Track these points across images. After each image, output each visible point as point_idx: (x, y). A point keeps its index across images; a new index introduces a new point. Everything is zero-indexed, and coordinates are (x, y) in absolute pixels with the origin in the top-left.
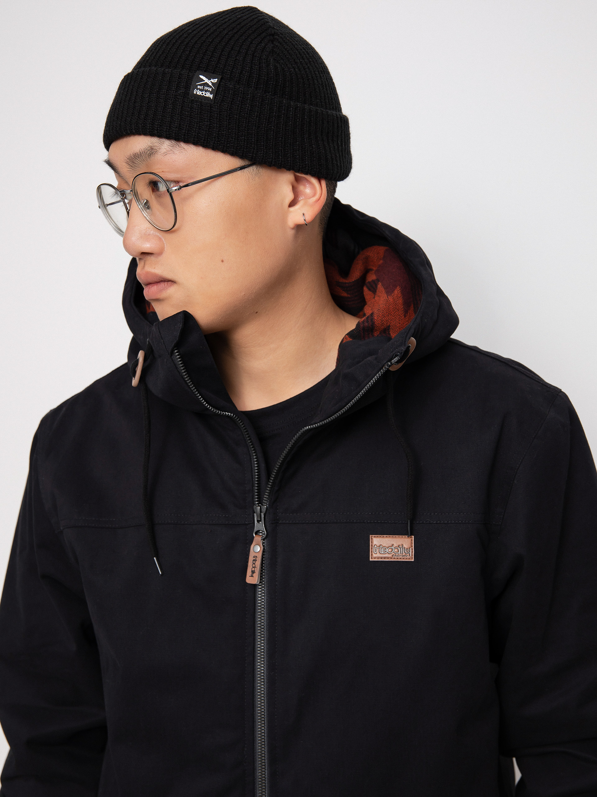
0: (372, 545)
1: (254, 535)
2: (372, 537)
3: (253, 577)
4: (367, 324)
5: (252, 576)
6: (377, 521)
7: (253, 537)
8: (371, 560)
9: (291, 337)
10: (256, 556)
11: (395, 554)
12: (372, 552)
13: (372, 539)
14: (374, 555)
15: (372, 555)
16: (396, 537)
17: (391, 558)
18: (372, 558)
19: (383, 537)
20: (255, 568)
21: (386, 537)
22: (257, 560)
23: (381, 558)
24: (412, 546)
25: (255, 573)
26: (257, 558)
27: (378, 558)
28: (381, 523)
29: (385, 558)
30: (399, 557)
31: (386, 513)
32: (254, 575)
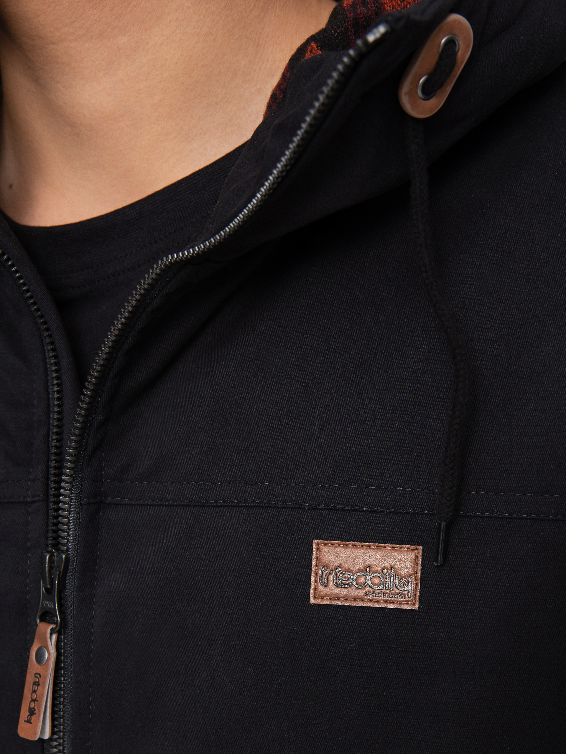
0: (316, 566)
1: (38, 621)
2: (318, 544)
3: (31, 723)
4: (363, 10)
5: (29, 721)
6: (334, 506)
7: (37, 625)
8: (312, 601)
9: (171, 22)
10: (39, 674)
11: (372, 590)
12: (316, 582)
13: (318, 549)
14: (322, 590)
15: (315, 589)
16: (377, 546)
17: (363, 600)
18: (315, 597)
19: (347, 545)
20: (36, 702)
21: (354, 545)
22: (40, 683)
23: (339, 599)
24: (416, 573)
25: (34, 715)
26: (41, 679)
27: (330, 599)
28: (343, 510)
29: (347, 599)
30: (382, 598)
31: (358, 487)
32: (33, 718)
